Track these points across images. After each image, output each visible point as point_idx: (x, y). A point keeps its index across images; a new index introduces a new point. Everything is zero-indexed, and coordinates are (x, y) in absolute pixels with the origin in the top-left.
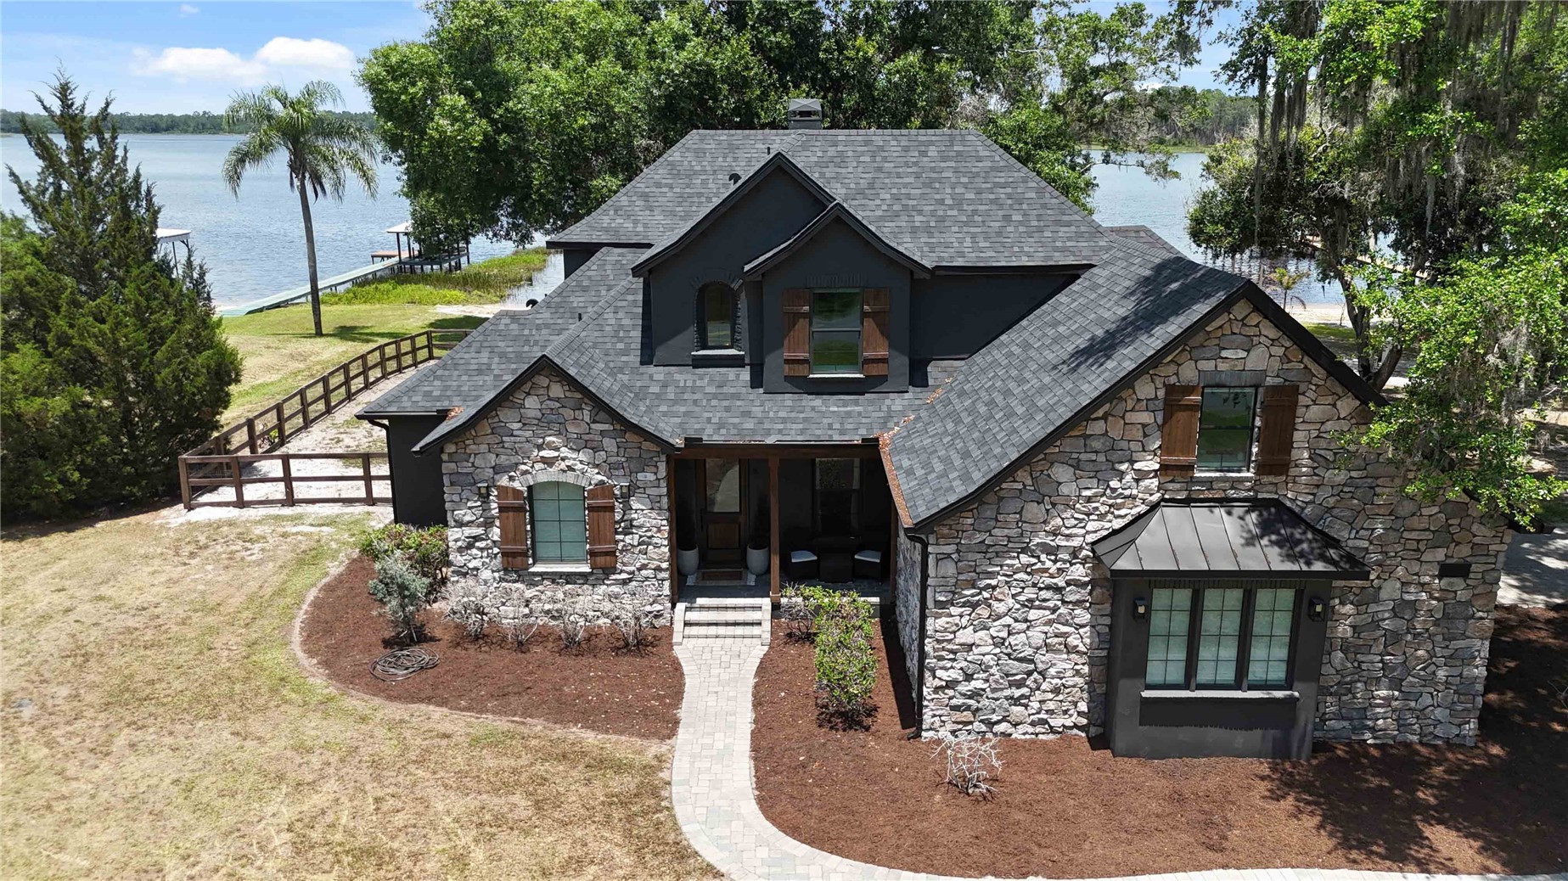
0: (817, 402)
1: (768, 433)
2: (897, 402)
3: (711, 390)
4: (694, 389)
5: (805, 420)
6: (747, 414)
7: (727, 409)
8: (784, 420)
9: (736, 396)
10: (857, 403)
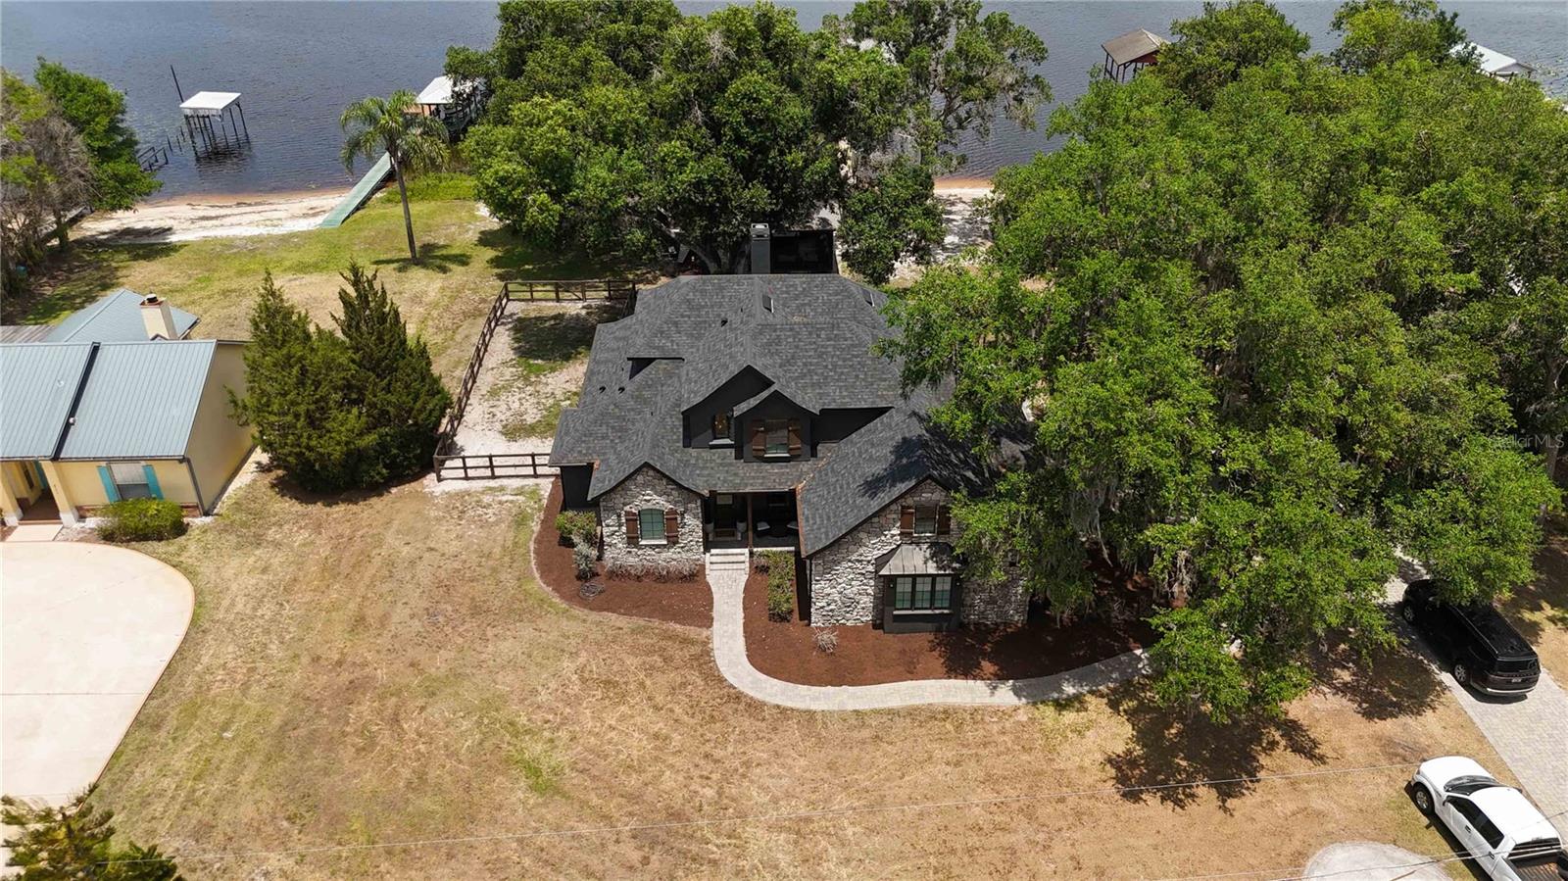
0: (768, 466)
1: (746, 485)
2: (805, 466)
3: (718, 461)
4: (712, 461)
5: (764, 477)
6: (736, 475)
7: (727, 472)
8: (754, 478)
9: (731, 464)
10: (787, 467)
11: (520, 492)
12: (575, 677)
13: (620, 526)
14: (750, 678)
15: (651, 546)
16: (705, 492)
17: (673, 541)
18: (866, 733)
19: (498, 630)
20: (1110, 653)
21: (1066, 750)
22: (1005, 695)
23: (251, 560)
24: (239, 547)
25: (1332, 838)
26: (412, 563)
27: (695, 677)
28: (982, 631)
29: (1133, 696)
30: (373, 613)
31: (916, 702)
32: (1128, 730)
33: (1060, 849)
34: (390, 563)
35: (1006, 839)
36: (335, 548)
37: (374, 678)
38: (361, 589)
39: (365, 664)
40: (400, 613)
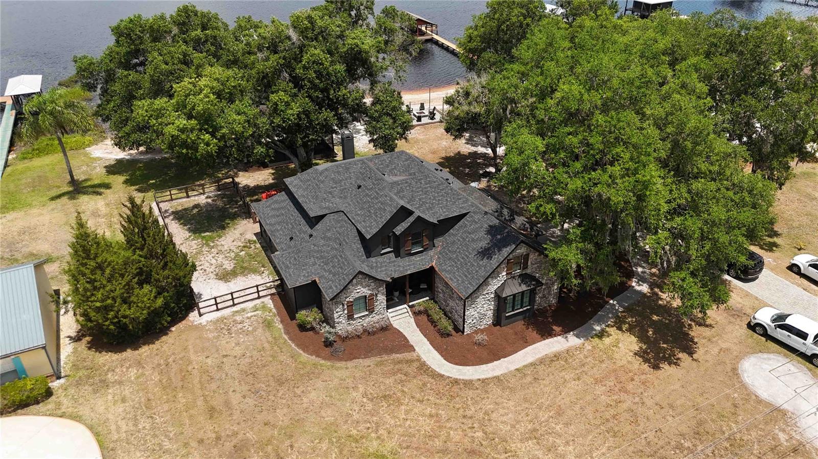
0: (413, 258)
1: (407, 270)
2: (432, 253)
3: (388, 261)
4: (384, 262)
5: (413, 264)
6: (399, 266)
7: (394, 266)
8: (409, 265)
9: (395, 261)
10: (422, 255)
11: (255, 309)
12: (365, 400)
13: (344, 310)
14: (454, 370)
15: (360, 318)
16: (388, 279)
17: (371, 311)
18: (529, 379)
19: (302, 388)
20: (602, 307)
21: (617, 356)
22: (572, 340)
23: (110, 397)
24: (95, 391)
25: (739, 358)
26: (220, 367)
27: (426, 378)
28: (543, 312)
29: (625, 323)
30: (217, 402)
31: (539, 356)
32: (633, 339)
33: (649, 402)
34: (204, 371)
35: (625, 406)
36: (161, 373)
37: (247, 439)
38: (199, 392)
39: (235, 434)
40: (235, 399)
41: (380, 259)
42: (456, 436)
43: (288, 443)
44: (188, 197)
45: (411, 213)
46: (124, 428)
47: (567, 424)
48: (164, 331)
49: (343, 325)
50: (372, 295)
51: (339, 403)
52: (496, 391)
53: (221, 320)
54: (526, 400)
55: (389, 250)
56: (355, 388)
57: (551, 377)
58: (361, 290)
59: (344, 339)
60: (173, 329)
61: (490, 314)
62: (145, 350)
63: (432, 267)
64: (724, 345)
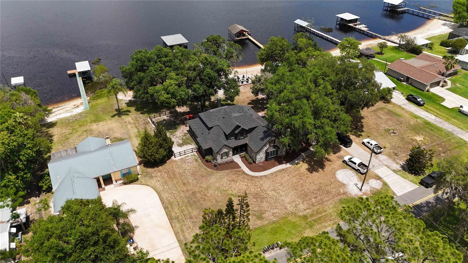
0: (241, 140)
1: (239, 144)
2: (246, 139)
3: (233, 141)
5: (241, 142)
6: (237, 143)
7: (235, 143)
9: (235, 141)
10: (244, 139)
11: (192, 156)
12: (227, 181)
13: (220, 156)
14: (253, 173)
15: (225, 158)
16: (233, 147)
17: (228, 156)
18: (274, 176)
19: (209, 178)
20: (299, 155)
21: (301, 169)
22: (288, 165)
23: (155, 180)
25: (337, 170)
26: (184, 172)
27: (245, 176)
28: (280, 157)
29: (305, 160)
30: (185, 181)
31: (278, 169)
32: (307, 165)
33: (307, 182)
34: (180, 174)
35: (300, 183)
36: (167, 174)
37: (196, 191)
38: (179, 179)
39: (192, 189)
40: (190, 181)
41: (230, 141)
42: (253, 190)
43: (207, 191)
44: (160, 116)
45: (240, 127)
46: (161, 188)
47: (283, 187)
48: (165, 162)
49: (219, 160)
50: (228, 151)
51: (220, 182)
52: (264, 179)
53: (182, 159)
54: (273, 181)
55: (233, 138)
56: (224, 178)
57: (281, 175)
58: (225, 150)
59: (220, 165)
60: (167, 162)
61: (264, 157)
62: (160, 167)
63: (246, 143)
64: (333, 167)
